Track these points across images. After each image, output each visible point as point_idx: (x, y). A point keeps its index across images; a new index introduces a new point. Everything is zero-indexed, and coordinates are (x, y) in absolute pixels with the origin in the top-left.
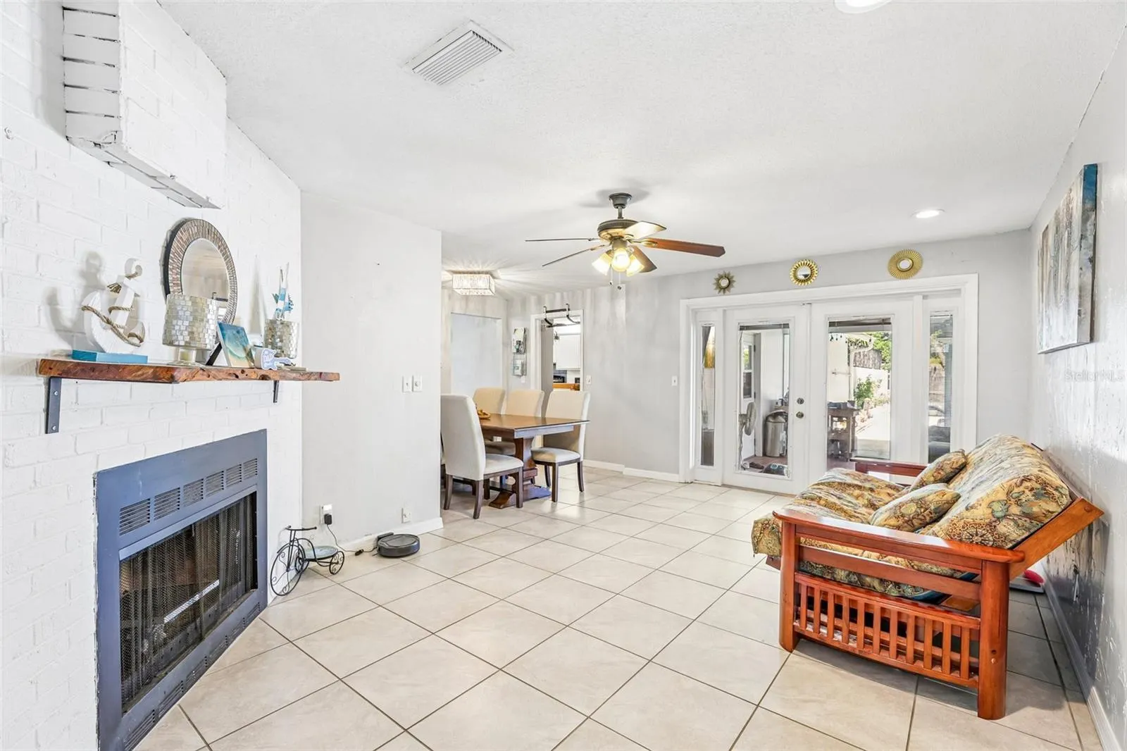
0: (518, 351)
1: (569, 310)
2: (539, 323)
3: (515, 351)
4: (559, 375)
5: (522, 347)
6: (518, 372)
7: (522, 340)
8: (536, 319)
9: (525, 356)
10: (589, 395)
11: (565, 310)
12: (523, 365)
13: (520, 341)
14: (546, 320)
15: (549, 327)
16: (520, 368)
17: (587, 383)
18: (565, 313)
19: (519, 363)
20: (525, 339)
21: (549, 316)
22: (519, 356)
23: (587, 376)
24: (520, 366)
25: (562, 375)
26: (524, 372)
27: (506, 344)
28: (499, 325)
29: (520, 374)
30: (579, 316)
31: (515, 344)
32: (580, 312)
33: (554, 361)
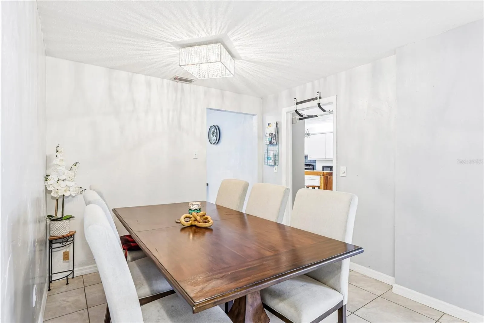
0: (271, 143)
1: (320, 98)
2: (290, 116)
3: (268, 143)
4: (310, 163)
5: (274, 140)
6: (271, 162)
7: (274, 133)
8: (287, 113)
9: (277, 147)
10: (356, 200)
11: (316, 99)
12: (275, 155)
13: (272, 134)
14: (296, 111)
15: (300, 119)
16: (272, 159)
17: (341, 175)
18: (315, 103)
19: (271, 154)
20: (277, 131)
21: (299, 107)
22: (271, 148)
23: (341, 167)
24: (272, 157)
25: (312, 164)
26: (276, 162)
27: (261, 138)
28: (255, 121)
29: (272, 164)
30: (331, 103)
31: (268, 137)
32: (333, 99)
33: (306, 153)
